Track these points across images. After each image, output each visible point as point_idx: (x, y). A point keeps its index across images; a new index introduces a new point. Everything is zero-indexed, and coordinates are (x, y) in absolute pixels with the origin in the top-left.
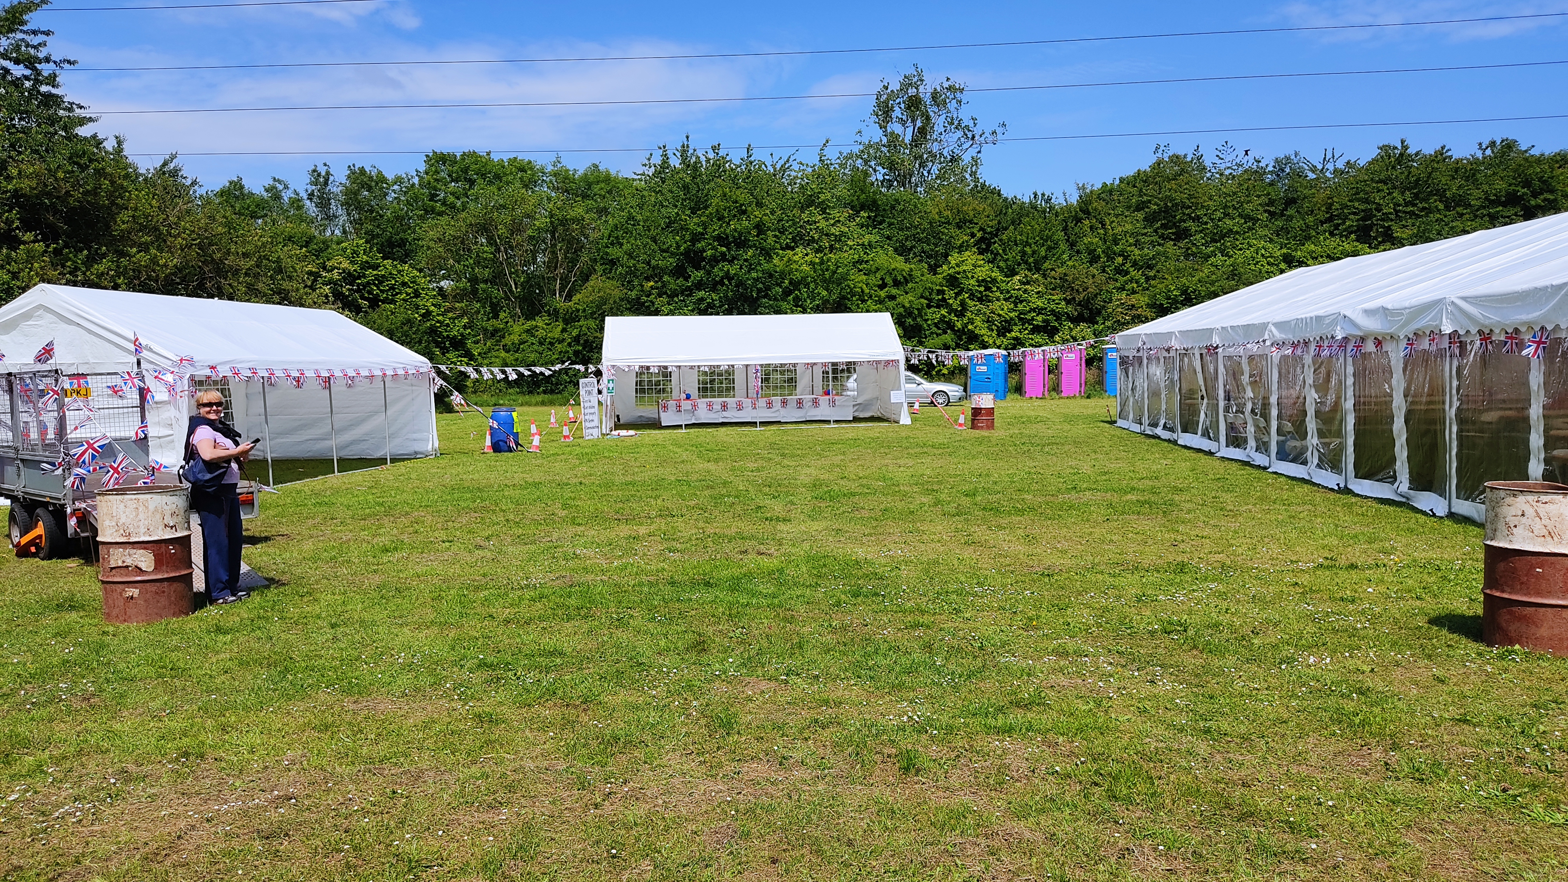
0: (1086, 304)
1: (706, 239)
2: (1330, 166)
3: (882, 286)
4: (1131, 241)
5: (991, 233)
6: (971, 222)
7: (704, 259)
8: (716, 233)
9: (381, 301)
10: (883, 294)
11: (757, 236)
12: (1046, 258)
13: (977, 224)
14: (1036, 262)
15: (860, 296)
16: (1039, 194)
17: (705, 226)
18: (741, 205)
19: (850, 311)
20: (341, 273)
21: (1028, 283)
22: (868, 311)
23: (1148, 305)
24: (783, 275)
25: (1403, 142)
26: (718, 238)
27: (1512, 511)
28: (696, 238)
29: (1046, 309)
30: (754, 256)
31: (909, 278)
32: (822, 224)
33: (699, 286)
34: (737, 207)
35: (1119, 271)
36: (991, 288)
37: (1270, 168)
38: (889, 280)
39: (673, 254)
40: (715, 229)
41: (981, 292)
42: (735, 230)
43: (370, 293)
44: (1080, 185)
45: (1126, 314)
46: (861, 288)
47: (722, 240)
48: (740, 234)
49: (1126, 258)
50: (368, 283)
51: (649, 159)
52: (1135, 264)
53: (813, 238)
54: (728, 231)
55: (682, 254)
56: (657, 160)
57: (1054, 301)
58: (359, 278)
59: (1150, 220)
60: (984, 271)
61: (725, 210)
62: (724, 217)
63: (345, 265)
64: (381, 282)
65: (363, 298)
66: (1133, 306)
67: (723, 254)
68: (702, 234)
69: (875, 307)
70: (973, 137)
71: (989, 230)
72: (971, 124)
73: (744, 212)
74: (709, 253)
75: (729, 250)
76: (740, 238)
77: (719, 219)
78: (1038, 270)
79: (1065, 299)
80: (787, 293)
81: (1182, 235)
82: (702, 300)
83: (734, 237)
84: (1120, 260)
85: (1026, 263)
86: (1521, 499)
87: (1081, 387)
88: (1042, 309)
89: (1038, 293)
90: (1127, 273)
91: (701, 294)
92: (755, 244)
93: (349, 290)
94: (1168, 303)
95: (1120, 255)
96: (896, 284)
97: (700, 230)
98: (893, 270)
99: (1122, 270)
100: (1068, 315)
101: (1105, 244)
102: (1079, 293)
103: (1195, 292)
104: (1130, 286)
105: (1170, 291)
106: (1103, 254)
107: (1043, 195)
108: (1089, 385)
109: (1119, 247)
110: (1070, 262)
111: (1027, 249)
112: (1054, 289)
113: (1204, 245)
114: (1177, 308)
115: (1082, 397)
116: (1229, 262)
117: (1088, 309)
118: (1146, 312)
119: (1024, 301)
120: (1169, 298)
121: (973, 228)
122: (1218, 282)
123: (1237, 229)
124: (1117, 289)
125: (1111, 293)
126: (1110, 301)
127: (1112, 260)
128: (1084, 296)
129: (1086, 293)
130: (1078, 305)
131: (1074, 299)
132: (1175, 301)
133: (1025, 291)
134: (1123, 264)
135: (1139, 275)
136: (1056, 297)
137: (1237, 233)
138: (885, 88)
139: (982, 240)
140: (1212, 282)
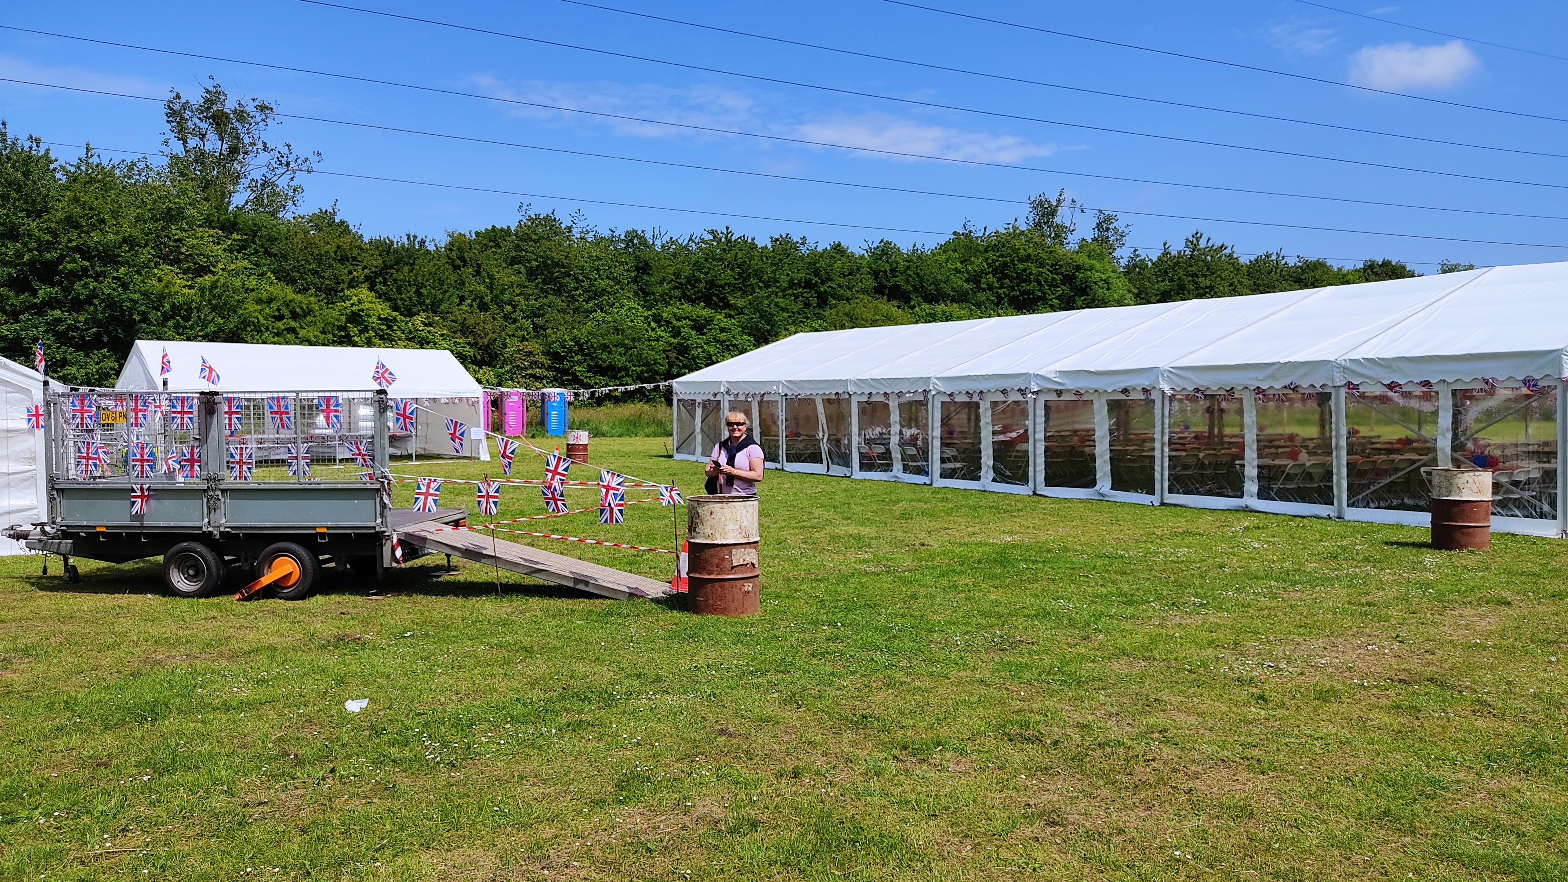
0: (486, 348)
1: (60, 249)
2: (658, 243)
3: (280, 318)
5: (376, 272)
7: (59, 273)
8: (73, 243)
10: (280, 325)
12: (441, 301)
14: (433, 304)
15: (255, 327)
16: (412, 237)
17: (55, 233)
19: (245, 341)
21: (430, 325)
22: (264, 343)
23: (543, 352)
24: (162, 297)
25: (727, 228)
26: (77, 250)
27: (1462, 481)
28: (45, 247)
31: (309, 312)
33: (51, 303)
35: (508, 318)
36: (392, 326)
37: (623, 237)
38: (285, 312)
39: (10, 264)
40: (71, 238)
41: (382, 330)
42: (99, 242)
45: (524, 360)
46: (257, 318)
47: (82, 252)
48: (106, 247)
49: (514, 307)
52: (523, 313)
54: (89, 243)
55: (24, 264)
57: (460, 344)
59: (532, 273)
60: (382, 309)
61: (80, 217)
62: (80, 226)
66: (531, 353)
67: (85, 270)
68: (52, 243)
69: (273, 340)
71: (373, 269)
74: (64, 266)
75: (92, 264)
76: (106, 251)
77: (74, 228)
78: (437, 312)
79: (469, 344)
80: (166, 318)
82: (58, 321)
83: (97, 250)
84: (509, 308)
85: (422, 303)
86: (1466, 474)
87: (523, 426)
89: (442, 335)
90: (515, 321)
91: (57, 313)
92: (124, 260)
94: (564, 352)
95: (509, 305)
96: (294, 316)
97: (48, 237)
98: (290, 301)
99: (511, 318)
100: (471, 358)
101: (492, 292)
102: (482, 338)
103: (587, 343)
104: (520, 333)
105: (565, 341)
106: (491, 301)
107: (415, 237)
108: (532, 425)
109: (506, 297)
110: (463, 307)
111: (423, 291)
112: (455, 333)
113: (585, 300)
114: (572, 357)
115: (526, 437)
116: (608, 318)
117: (488, 354)
118: (542, 359)
119: (429, 342)
120: (564, 347)
121: (357, 265)
122: (607, 335)
123: (609, 290)
124: (509, 336)
125: (505, 339)
126: (505, 346)
127: (501, 308)
128: (486, 341)
129: (488, 338)
130: (480, 349)
131: (476, 344)
132: (570, 350)
133: (429, 332)
134: (512, 313)
135: (528, 324)
136: (461, 341)
137: (609, 293)
138: (178, 97)
139: (367, 278)
140: (602, 335)
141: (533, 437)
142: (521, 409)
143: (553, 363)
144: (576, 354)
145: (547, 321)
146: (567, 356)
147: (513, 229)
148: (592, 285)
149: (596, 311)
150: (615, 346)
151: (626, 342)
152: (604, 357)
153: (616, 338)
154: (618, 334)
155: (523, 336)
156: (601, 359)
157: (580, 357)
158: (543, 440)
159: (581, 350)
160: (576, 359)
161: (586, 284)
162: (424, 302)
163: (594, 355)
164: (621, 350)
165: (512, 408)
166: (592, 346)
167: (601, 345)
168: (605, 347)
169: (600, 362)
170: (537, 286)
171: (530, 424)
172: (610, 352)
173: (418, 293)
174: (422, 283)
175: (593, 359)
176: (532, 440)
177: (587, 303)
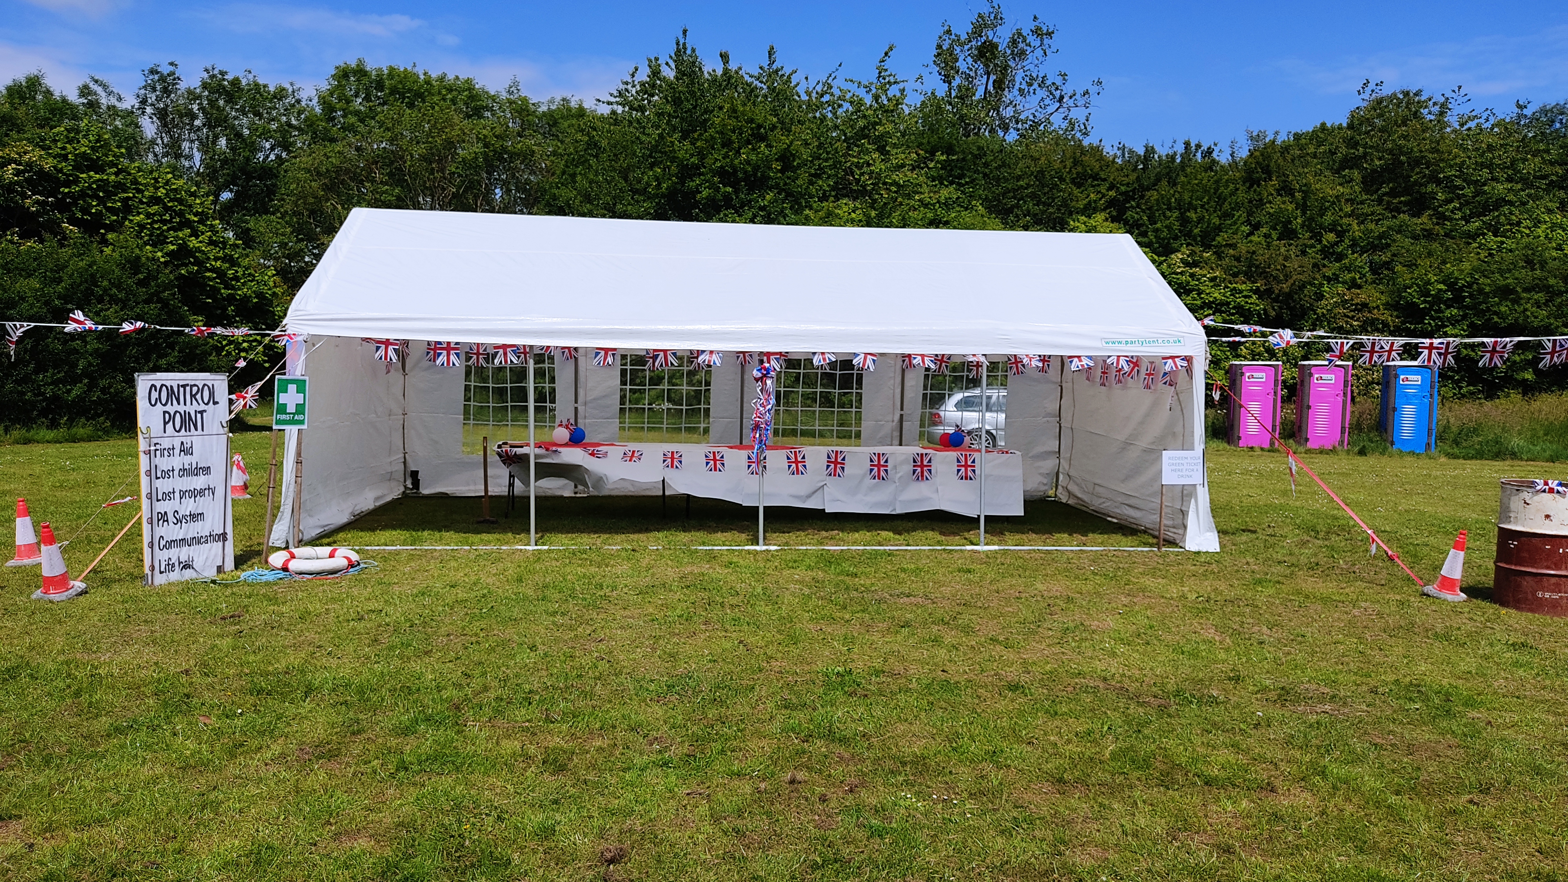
0: (1286, 299)
1: (702, 174)
4: (1348, 209)
5: (1126, 194)
6: (1095, 177)
7: (696, 204)
8: (718, 164)
9: (105, 226)
11: (782, 171)
12: (1219, 229)
13: (1104, 180)
14: (1204, 234)
16: (1193, 145)
17: (702, 156)
18: (760, 126)
20: (23, 172)
21: (1195, 264)
23: (1387, 306)
26: (722, 173)
28: (687, 172)
29: (1228, 304)
30: (776, 201)
32: (879, 166)
34: (752, 129)
35: (1328, 253)
39: (650, 198)
40: (717, 159)
42: (748, 162)
43: (85, 211)
44: (1255, 134)
45: (1352, 318)
47: (727, 175)
48: (756, 168)
49: (1341, 234)
50: (83, 194)
51: (633, 76)
52: (1354, 244)
53: (864, 187)
54: (736, 162)
55: (663, 196)
56: (643, 75)
57: (1241, 292)
58: (67, 184)
59: (1371, 182)
61: (734, 132)
62: (732, 142)
63: (34, 155)
64: (109, 195)
65: (72, 221)
66: (1365, 305)
67: (727, 198)
68: (697, 167)
70: (1062, 98)
71: (1123, 188)
72: (1059, 82)
73: (763, 138)
74: (705, 193)
75: (736, 191)
76: (755, 175)
77: (723, 145)
78: (1207, 247)
79: (1257, 291)
81: (1419, 205)
83: (746, 172)
84: (1331, 237)
85: (1189, 235)
87: (1343, 432)
88: (1222, 304)
89: (1213, 279)
92: (777, 184)
93: (37, 202)
94: (1425, 302)
95: (1331, 231)
97: (694, 160)
99: (1333, 253)
100: (1259, 315)
101: (1304, 213)
102: (1279, 282)
103: (1470, 285)
104: (1348, 276)
105: (1428, 283)
106: (1302, 227)
107: (1198, 146)
108: (1361, 430)
109: (1328, 218)
110: (1254, 238)
111: (1192, 215)
112: (1235, 275)
113: (1463, 218)
114: (1440, 311)
115: (1348, 452)
116: (1509, 243)
117: (1289, 308)
118: (1387, 316)
119: (1191, 291)
120: (1427, 294)
121: (1099, 185)
122: (1509, 271)
123: (1511, 197)
124: (1329, 280)
125: (1321, 285)
126: (1320, 297)
127: (1317, 236)
128: (1285, 287)
129: (1289, 283)
130: (1276, 300)
131: (1269, 291)
132: (1438, 298)
133: (1192, 275)
134: (1336, 243)
135: (1361, 260)
136: (1243, 287)
137: (1511, 203)
138: (949, 32)
139: (1111, 203)
140: (1501, 272)
141: (1362, 452)
142: (1340, 399)
143: (1403, 323)
144: (1448, 307)
145: (1394, 255)
146: (1430, 309)
147: (1345, 125)
148: (1477, 193)
149: (1484, 234)
150: (1526, 290)
151: (1552, 281)
152: (1503, 309)
153: (1525, 275)
154: (1533, 269)
155: (1353, 280)
156: (1495, 313)
157: (1455, 311)
158: (1384, 460)
159: (1457, 300)
160: (1447, 313)
161: (1468, 191)
162: (1191, 231)
163: (1484, 306)
164: (1540, 296)
165: (1322, 398)
166: (1481, 291)
167: (1499, 289)
168: (1505, 292)
169: (1496, 319)
170: (1380, 201)
171: (1357, 427)
172: (1516, 301)
173: (1184, 221)
174: (1190, 203)
175: (1480, 313)
176: (1360, 460)
177: (1467, 222)
